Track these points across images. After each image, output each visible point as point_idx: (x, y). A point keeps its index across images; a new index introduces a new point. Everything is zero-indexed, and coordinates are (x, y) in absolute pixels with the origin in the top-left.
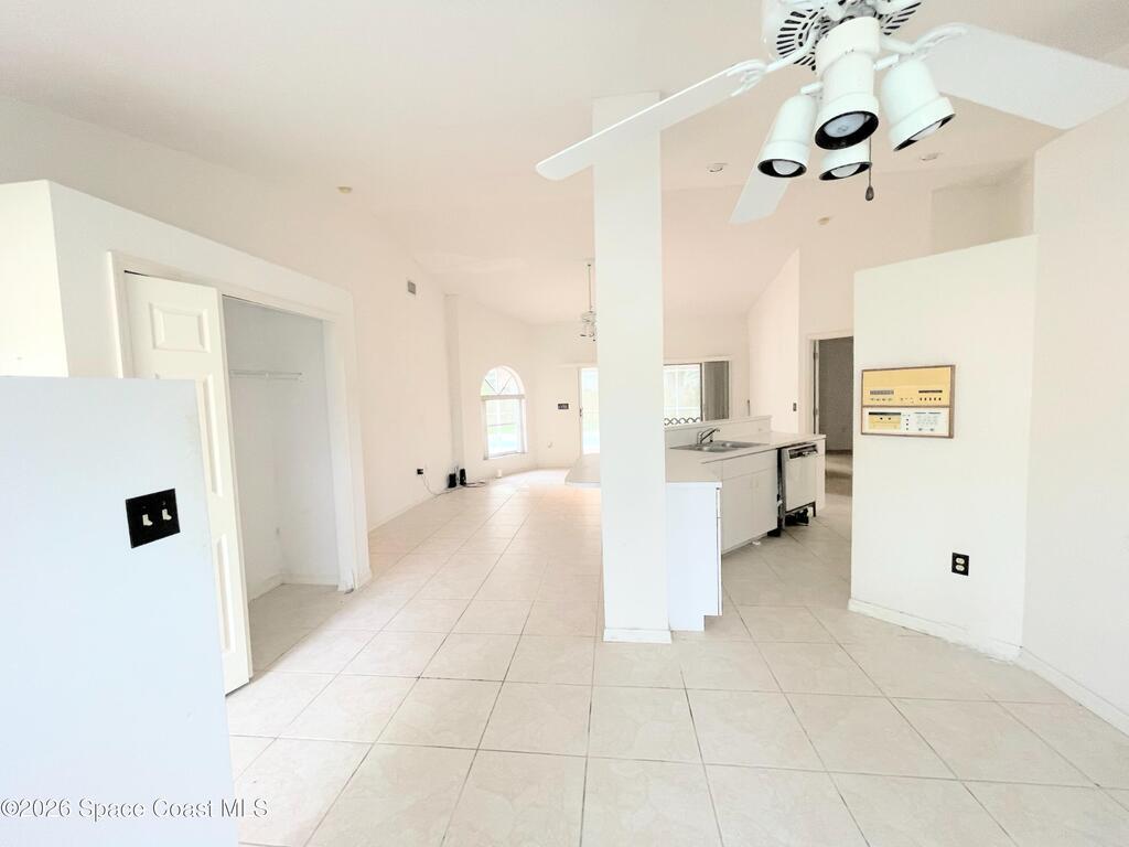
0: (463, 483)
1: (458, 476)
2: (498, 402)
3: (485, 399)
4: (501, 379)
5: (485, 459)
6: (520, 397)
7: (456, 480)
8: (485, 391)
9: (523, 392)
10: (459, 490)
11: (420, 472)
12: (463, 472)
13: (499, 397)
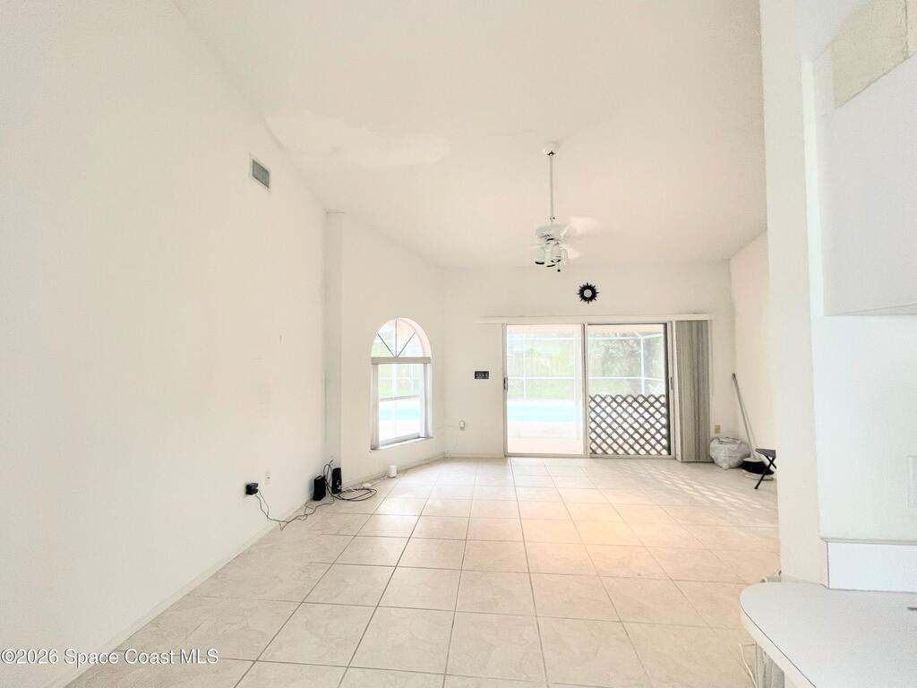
0: (336, 489)
1: (329, 479)
2: (394, 366)
3: (376, 362)
4: (402, 335)
5: (374, 448)
6: (425, 361)
7: (326, 487)
8: (378, 351)
9: (429, 354)
10: (330, 505)
11: (251, 490)
12: (337, 473)
13: (397, 360)
